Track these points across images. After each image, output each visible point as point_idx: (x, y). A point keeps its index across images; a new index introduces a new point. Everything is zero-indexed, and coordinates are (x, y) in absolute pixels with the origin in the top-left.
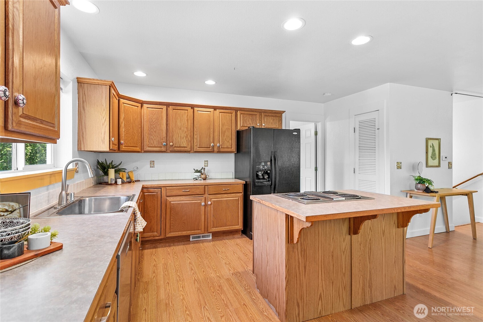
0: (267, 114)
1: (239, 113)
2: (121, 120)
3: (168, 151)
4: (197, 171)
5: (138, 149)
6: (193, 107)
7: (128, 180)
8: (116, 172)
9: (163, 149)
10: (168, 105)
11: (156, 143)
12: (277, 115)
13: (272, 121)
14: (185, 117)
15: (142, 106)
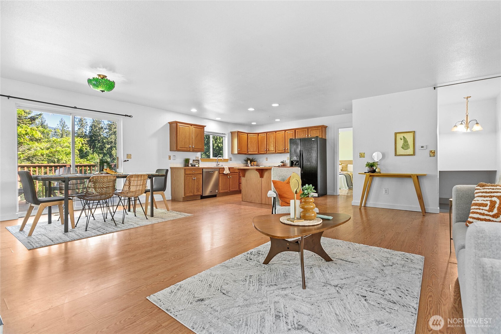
0: (312, 129)
1: (297, 131)
2: (249, 142)
3: (267, 153)
4: (281, 162)
5: (257, 153)
6: (276, 132)
7: (254, 165)
8: (250, 162)
9: (265, 152)
10: (267, 133)
11: (263, 150)
12: (318, 128)
13: (315, 132)
14: (273, 137)
15: (258, 135)
